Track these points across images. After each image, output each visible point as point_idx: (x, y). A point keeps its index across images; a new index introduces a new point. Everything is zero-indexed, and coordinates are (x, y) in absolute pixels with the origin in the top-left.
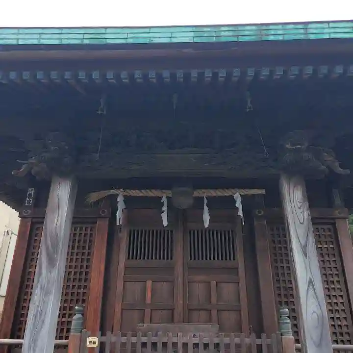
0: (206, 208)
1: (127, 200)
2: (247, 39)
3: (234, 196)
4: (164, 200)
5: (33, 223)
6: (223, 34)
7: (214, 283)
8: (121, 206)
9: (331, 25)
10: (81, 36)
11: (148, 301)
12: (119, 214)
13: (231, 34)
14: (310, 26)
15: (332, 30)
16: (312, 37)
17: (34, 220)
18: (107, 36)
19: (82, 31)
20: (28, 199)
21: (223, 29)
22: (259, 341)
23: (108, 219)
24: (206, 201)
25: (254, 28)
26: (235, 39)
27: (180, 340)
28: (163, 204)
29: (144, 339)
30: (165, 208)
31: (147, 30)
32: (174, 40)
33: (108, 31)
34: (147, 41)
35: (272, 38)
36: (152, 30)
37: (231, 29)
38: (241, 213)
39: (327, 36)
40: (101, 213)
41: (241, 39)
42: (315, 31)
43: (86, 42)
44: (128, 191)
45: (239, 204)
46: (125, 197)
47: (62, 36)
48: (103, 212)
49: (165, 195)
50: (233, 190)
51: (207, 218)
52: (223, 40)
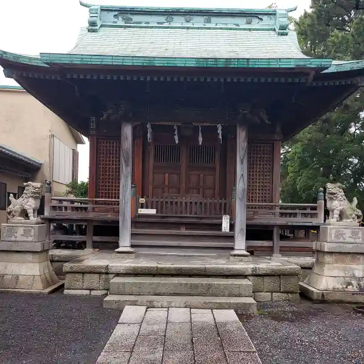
0: (200, 132)
1: (153, 127)
2: (220, 66)
3: (217, 126)
4: (175, 127)
5: (97, 139)
6: (209, 63)
7: (202, 175)
8: (150, 130)
9: (260, 60)
10: (143, 61)
11: (167, 184)
12: (149, 135)
13: (213, 63)
14: (250, 61)
15: (260, 63)
16: (250, 66)
17: (98, 137)
18: (155, 62)
19: (143, 59)
20: (92, 124)
21: (210, 60)
22: (220, 201)
24: (200, 129)
25: (224, 60)
26: (215, 66)
27: (184, 200)
28: (175, 130)
29: (167, 200)
30: (176, 132)
31: (174, 59)
32: (187, 65)
33: (156, 59)
34: (174, 65)
35: (232, 66)
36: (176, 59)
37: (213, 60)
38: (220, 137)
39: (257, 66)
41: (218, 66)
42: (252, 63)
43: (145, 64)
45: (220, 131)
46: (152, 125)
47: (134, 61)
49: (176, 125)
51: (201, 139)
52: (209, 66)
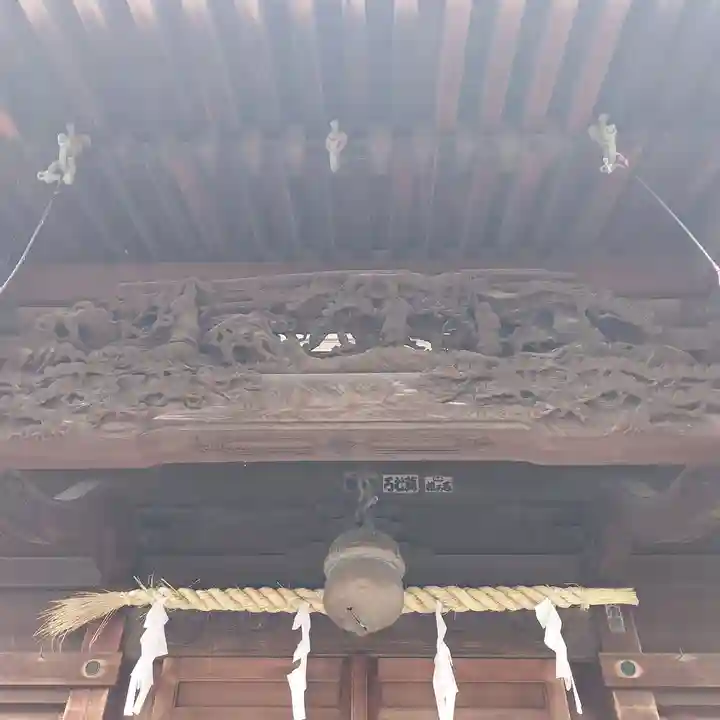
0: (443, 654)
3: (537, 609)
23: (107, 692)
24: (442, 629)
40: (85, 674)
44: (185, 592)
45: (554, 640)
48: (93, 668)
50: (529, 591)
